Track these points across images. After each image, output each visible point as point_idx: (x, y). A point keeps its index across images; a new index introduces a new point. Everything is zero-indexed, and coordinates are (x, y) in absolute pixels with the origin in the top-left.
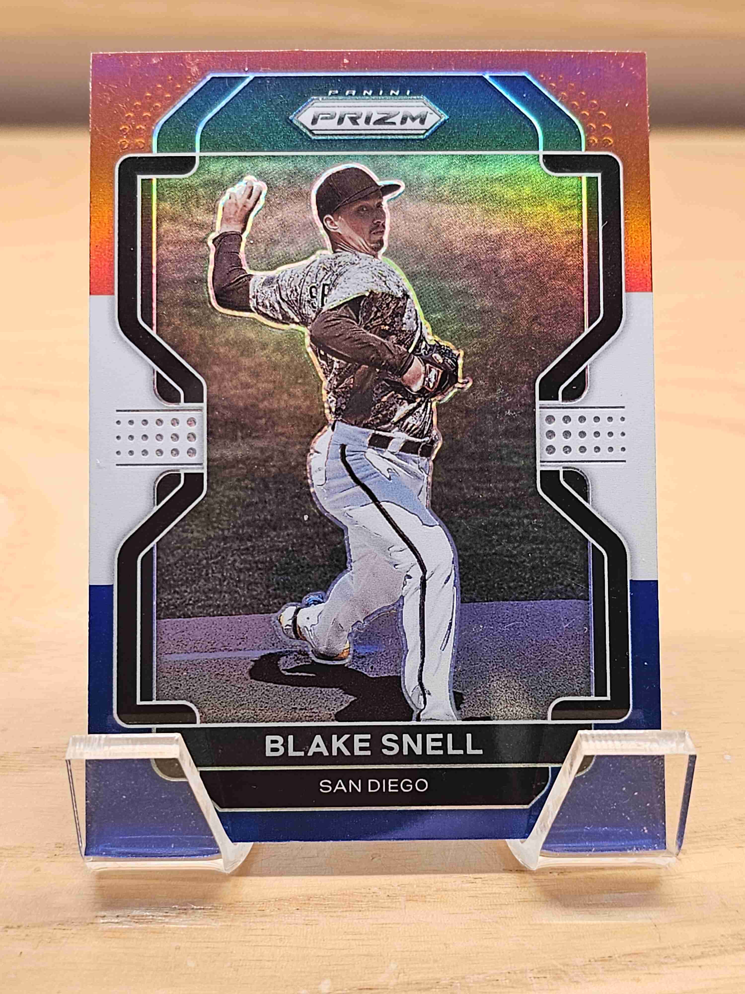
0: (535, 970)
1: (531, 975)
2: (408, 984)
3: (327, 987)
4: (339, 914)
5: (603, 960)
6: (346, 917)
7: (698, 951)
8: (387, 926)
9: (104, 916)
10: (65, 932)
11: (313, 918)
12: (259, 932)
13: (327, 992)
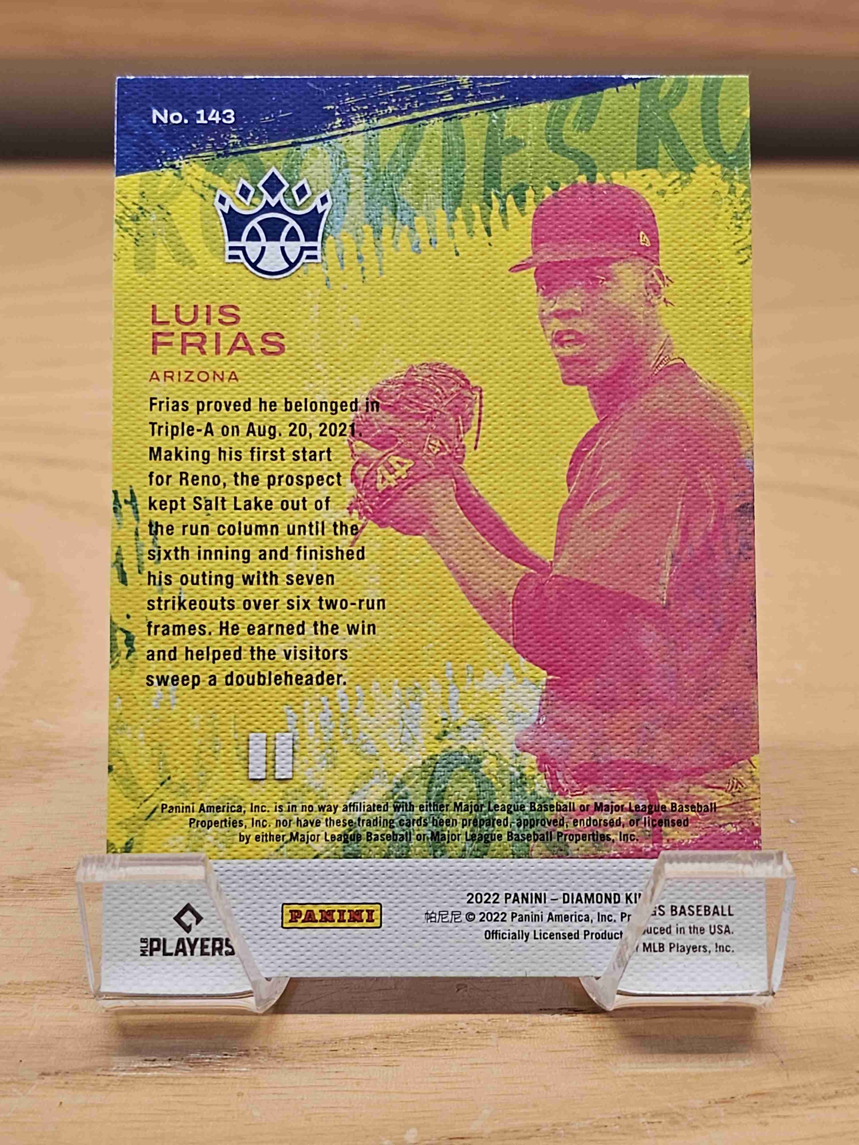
0: (649, 1114)
1: (643, 1120)
2: (505, 1132)
3: (413, 1136)
4: (423, 1053)
5: (724, 1101)
6: (430, 1056)
7: (832, 1090)
8: (478, 1066)
9: (154, 1060)
10: (110, 1078)
11: (393, 1059)
12: (333, 1075)
13: (413, 1141)
